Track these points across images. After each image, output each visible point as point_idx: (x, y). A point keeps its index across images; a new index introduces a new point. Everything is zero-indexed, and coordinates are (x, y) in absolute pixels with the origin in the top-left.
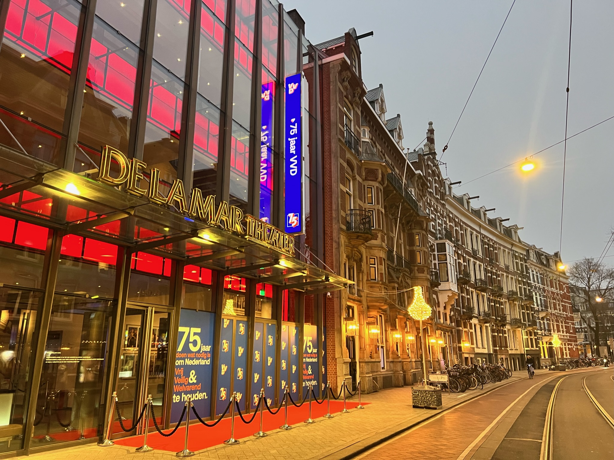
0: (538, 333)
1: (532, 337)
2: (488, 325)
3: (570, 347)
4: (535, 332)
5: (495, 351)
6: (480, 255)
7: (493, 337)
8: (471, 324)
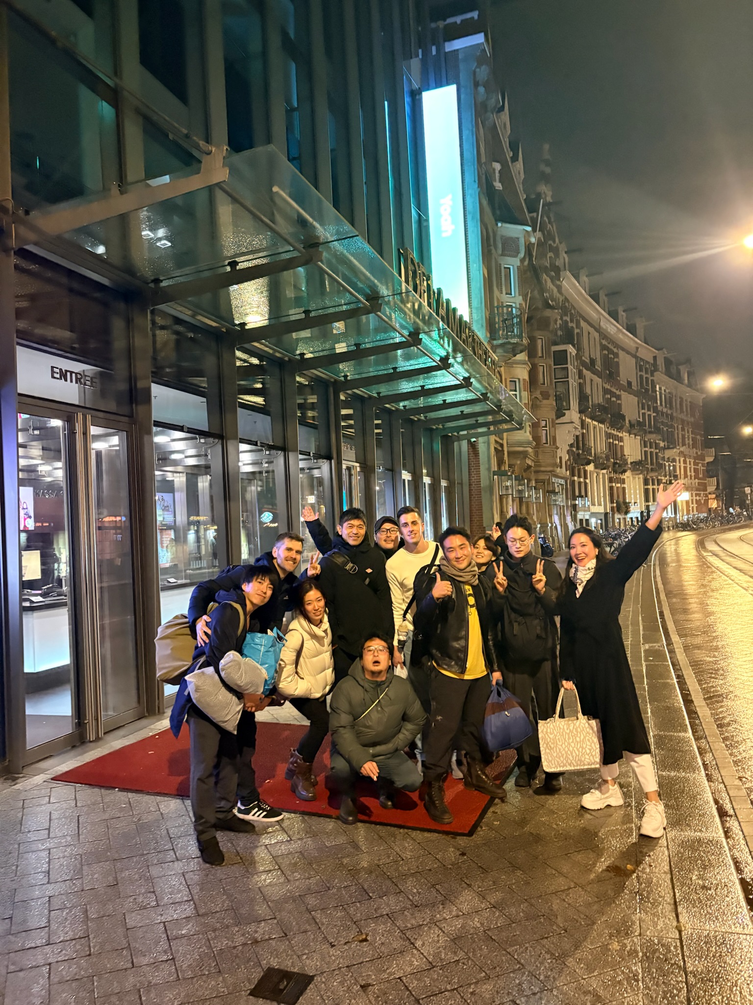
0: (662, 480)
1: (655, 487)
2: (605, 471)
3: (698, 498)
4: (658, 480)
5: (612, 508)
6: (598, 367)
7: (611, 488)
8: (585, 472)
